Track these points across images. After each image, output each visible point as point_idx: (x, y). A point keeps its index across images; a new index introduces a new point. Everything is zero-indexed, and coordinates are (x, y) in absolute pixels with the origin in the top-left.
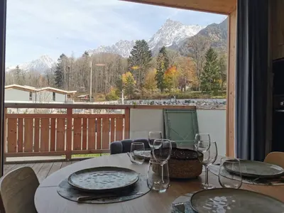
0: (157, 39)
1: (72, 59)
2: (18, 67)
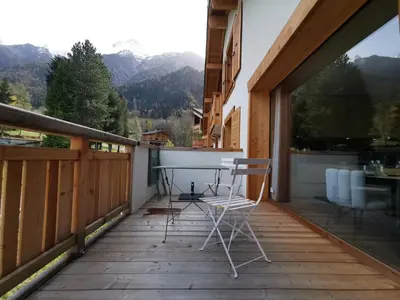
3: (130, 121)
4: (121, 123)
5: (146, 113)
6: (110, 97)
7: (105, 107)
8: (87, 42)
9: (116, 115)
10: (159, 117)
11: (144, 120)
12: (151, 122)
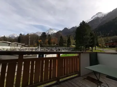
0: (47, 32)
1: (24, 35)
2: (4, 36)
3: (99, 40)
5: (107, 35)
6: (91, 33)
7: (89, 37)
9: (93, 39)
11: (106, 38)
12: (109, 38)
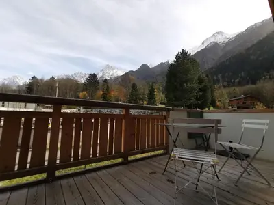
0: (100, 75)
4: (209, 94)
5: (233, 83)
7: (195, 86)
8: (183, 50)
9: (204, 90)
10: (247, 83)
11: (231, 89)
12: (238, 89)
